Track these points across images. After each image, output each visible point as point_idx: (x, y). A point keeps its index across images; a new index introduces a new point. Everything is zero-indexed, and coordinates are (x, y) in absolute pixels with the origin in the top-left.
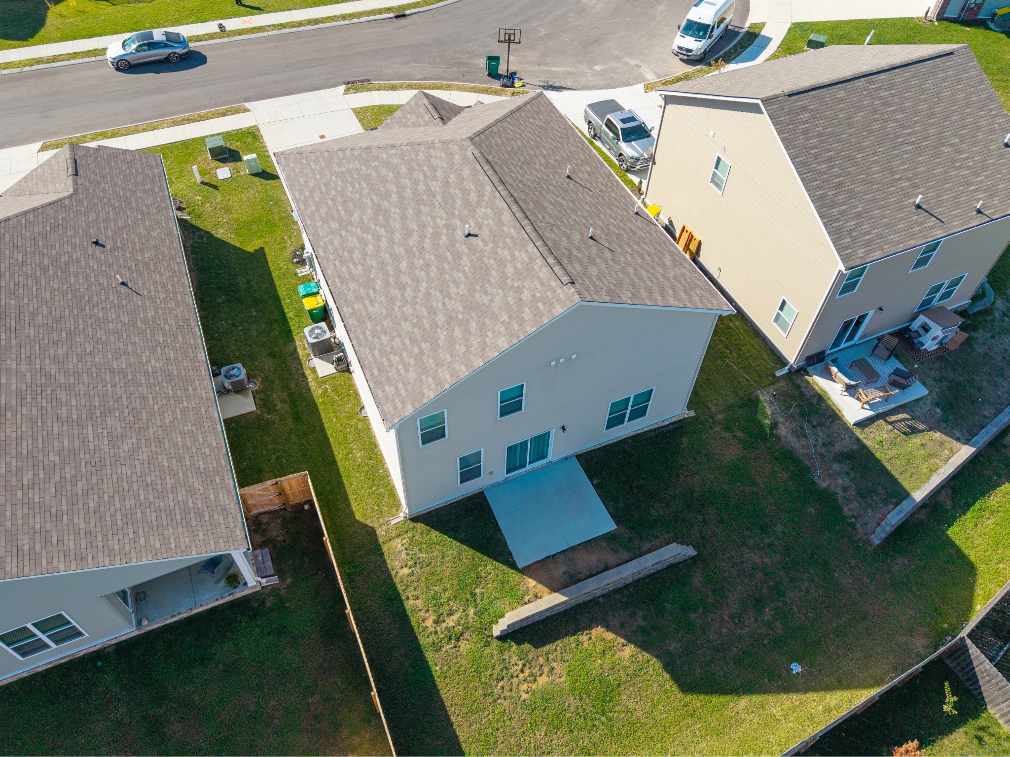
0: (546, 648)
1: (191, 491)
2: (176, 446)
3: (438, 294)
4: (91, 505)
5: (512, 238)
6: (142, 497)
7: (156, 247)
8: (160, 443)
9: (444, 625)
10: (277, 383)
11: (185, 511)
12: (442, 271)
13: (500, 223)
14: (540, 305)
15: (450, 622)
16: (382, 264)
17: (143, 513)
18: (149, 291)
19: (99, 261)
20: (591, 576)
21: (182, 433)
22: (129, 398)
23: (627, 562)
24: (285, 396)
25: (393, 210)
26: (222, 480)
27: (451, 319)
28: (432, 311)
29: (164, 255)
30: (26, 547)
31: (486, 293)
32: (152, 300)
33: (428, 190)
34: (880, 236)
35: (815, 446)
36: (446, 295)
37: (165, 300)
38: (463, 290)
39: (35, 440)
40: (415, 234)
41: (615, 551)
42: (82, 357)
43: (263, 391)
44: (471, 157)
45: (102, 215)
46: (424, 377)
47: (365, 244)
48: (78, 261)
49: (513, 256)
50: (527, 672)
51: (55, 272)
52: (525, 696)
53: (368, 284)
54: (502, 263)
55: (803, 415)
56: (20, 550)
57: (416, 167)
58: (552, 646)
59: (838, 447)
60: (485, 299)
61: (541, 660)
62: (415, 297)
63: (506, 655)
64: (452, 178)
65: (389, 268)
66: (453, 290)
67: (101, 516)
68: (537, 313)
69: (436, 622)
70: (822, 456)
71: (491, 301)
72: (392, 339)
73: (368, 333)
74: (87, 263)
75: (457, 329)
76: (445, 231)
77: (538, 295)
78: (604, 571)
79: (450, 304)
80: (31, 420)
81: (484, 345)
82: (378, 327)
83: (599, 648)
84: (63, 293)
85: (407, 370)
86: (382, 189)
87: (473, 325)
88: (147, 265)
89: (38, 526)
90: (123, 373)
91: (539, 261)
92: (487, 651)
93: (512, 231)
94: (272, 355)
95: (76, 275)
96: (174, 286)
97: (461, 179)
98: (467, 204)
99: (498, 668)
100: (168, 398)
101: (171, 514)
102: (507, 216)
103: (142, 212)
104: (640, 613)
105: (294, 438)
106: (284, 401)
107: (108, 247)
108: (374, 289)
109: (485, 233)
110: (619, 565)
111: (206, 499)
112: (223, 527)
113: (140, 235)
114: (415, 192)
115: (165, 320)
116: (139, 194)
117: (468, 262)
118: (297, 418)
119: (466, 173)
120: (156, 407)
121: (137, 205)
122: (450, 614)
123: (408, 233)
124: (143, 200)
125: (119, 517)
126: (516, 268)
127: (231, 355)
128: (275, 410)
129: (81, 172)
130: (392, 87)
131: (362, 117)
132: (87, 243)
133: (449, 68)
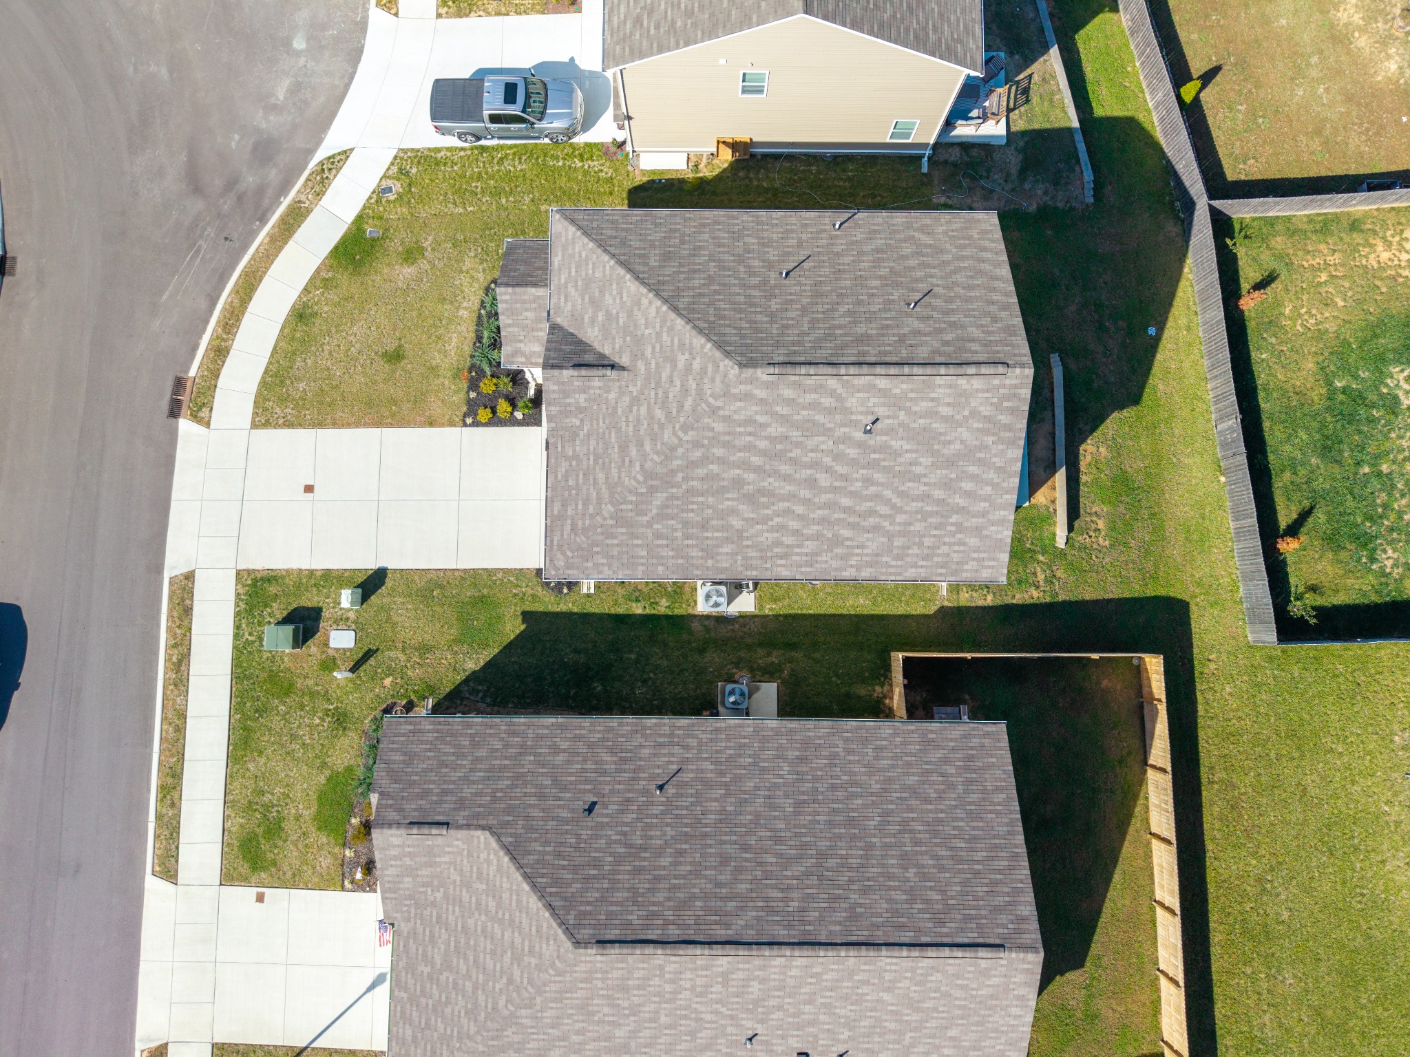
0: (1082, 512)
1: (945, 761)
2: (893, 766)
3: (910, 484)
4: (963, 845)
5: (912, 391)
6: (953, 803)
7: (591, 746)
8: (889, 780)
9: (1041, 583)
10: (742, 654)
11: (967, 769)
12: (888, 470)
13: (884, 393)
14: (1006, 404)
15: (1041, 577)
16: (823, 521)
17: (970, 803)
18: (670, 762)
19: (622, 812)
20: (1054, 450)
21: (877, 758)
22: (833, 801)
23: (1054, 416)
24: (761, 652)
25: (765, 484)
26: (932, 732)
27: (947, 485)
28: (924, 497)
30: (1007, 899)
31: (950, 442)
32: (684, 761)
33: (773, 440)
34: (963, 11)
35: (1003, 189)
36: (917, 478)
37: (685, 748)
38: (926, 461)
39: (890, 888)
40: (818, 476)
41: (1042, 420)
43: (752, 670)
44: (771, 378)
46: (984, 532)
47: (782, 528)
48: (623, 834)
49: (932, 400)
50: (1092, 533)
51: (645, 859)
52: (1107, 543)
53: (837, 541)
54: (930, 414)
55: (974, 179)
56: (1009, 903)
57: (727, 438)
58: (1082, 505)
59: (1014, 171)
60: (957, 446)
61: (1088, 519)
62: (894, 506)
63: (1077, 545)
64: (781, 410)
65: (836, 516)
66: (918, 470)
67: (974, 839)
68: (1012, 411)
69: (1037, 587)
70: (1013, 190)
71: (962, 442)
72: (920, 545)
73: (894, 563)
74: (626, 824)
75: (963, 485)
76: (841, 447)
77: (995, 400)
78: (1054, 438)
79: (932, 478)
80: (865, 891)
81: (1000, 470)
82: (895, 552)
83: (1094, 471)
84: (681, 853)
85: (965, 544)
86: (725, 483)
87: (973, 469)
88: (625, 760)
89: (985, 889)
90: (799, 804)
91: (962, 382)
92: (1069, 557)
93: (904, 386)
94: (702, 651)
95: (647, 837)
96: (660, 736)
97: (790, 402)
98: (830, 411)
99: (1083, 554)
100: (833, 765)
101: (970, 782)
102: (882, 383)
103: (521, 754)
104: (1081, 425)
105: (817, 655)
106: (769, 654)
107: (595, 799)
108: (848, 539)
109: (881, 411)
110: (1054, 424)
111: (954, 750)
112: (983, 741)
113: (568, 762)
114: (764, 453)
115: (718, 752)
116: (482, 754)
117: (900, 443)
118: (793, 646)
119: (788, 393)
120: (844, 778)
121: (506, 758)
122: (1035, 574)
123: (811, 483)
124: (494, 750)
125: (975, 824)
126: (949, 404)
127: (692, 693)
128: (779, 665)
129: (440, 819)
130: (220, 352)
131: (281, 421)
132: (590, 821)
133: (198, 252)
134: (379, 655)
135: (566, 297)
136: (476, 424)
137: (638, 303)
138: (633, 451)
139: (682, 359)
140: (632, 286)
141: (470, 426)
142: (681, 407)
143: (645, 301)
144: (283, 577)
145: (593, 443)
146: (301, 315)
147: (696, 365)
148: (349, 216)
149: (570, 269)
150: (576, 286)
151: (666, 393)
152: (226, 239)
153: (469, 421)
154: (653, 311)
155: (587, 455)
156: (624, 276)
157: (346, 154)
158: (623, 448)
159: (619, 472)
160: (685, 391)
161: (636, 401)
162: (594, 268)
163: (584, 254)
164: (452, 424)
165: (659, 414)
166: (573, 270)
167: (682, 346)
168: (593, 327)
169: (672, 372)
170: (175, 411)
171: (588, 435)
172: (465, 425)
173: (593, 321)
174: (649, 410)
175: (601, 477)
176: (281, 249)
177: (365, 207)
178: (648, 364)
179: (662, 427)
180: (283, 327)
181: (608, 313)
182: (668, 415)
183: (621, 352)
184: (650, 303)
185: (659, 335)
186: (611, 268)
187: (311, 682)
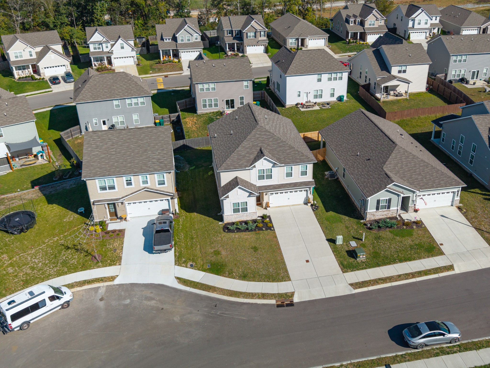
7: (354, 168)
18: (351, 157)
19: (366, 156)
22: (346, 138)
29: (352, 167)
32: (350, 156)
37: (347, 157)
39: (359, 124)
42: (359, 138)
45: (372, 167)
48: (370, 153)
51: (374, 148)
74: (368, 154)
80: (362, 126)
88: (355, 162)
90: (350, 140)
95: (369, 151)
96: (346, 162)
100: (339, 142)
103: (363, 175)
113: (360, 168)
115: (345, 154)
116: (366, 180)
121: (365, 176)
124: (364, 179)
129: (385, 175)
130: (264, 296)
131: (285, 273)
132: (371, 158)
133: (222, 313)
134: (354, 236)
135: (242, 164)
136: (273, 227)
137: (244, 147)
138: (281, 144)
139: (257, 136)
140: (240, 148)
141: (274, 228)
142: (269, 135)
143: (243, 145)
144: (340, 261)
145: (280, 154)
146: (244, 277)
147: (258, 133)
148: (203, 273)
149: (234, 164)
150: (239, 162)
151: (266, 138)
152: (216, 306)
153: (273, 229)
154: (246, 143)
155: (283, 155)
156: (237, 151)
157: (177, 278)
158: (280, 147)
159: (287, 147)
160: (265, 135)
161: (268, 145)
162: (234, 158)
163: (231, 161)
164: (275, 233)
165: (271, 140)
166: (235, 163)
167: (254, 136)
168: (250, 157)
169: (261, 138)
170: (291, 304)
171: (278, 155)
172: (274, 230)
173: (249, 157)
174: (270, 142)
175: (288, 151)
176: (218, 288)
177: (199, 270)
178: (259, 143)
179: (274, 139)
180: (250, 281)
181: (247, 153)
182: (271, 137)
183: (256, 149)
184: (244, 144)
185: (251, 141)
186: (235, 154)
187: (371, 249)
